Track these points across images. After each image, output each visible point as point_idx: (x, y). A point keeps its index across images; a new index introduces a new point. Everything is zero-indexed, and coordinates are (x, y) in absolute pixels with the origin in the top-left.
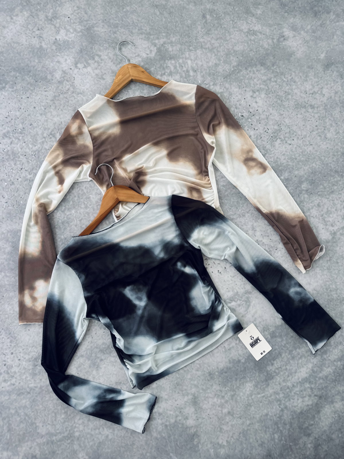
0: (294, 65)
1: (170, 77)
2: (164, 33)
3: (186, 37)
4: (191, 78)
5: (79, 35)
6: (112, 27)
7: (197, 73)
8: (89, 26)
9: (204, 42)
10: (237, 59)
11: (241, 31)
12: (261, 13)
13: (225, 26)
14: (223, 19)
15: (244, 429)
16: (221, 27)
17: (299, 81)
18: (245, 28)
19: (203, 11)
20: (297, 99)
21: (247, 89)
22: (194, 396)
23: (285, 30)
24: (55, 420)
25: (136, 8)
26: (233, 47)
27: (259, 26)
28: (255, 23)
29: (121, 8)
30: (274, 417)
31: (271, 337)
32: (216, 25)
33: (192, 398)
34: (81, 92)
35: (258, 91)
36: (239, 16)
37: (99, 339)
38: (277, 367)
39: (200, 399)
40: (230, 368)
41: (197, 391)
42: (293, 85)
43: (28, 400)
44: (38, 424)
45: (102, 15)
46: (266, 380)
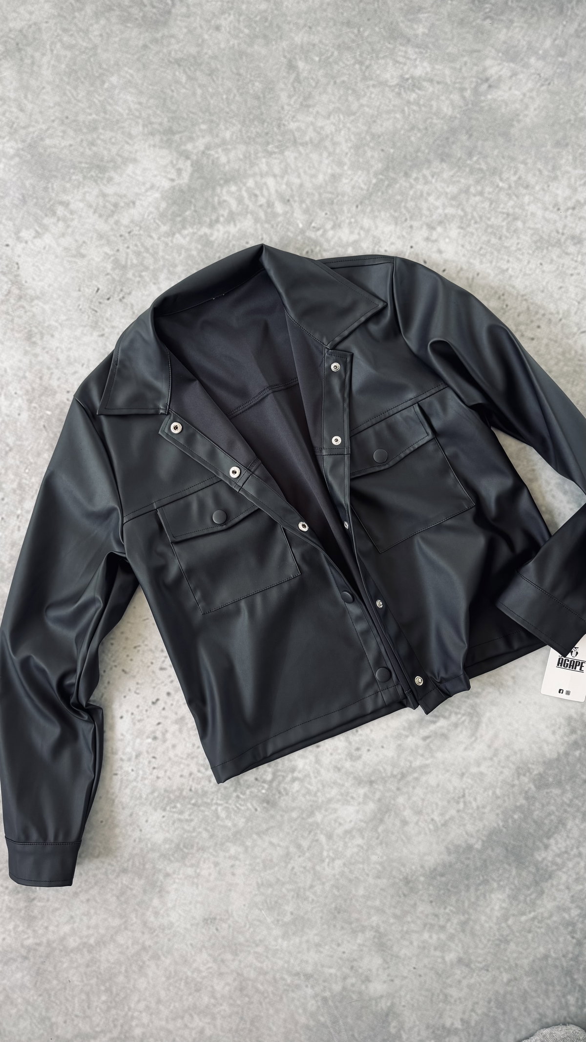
0: (522, 146)
1: (232, 225)
2: (203, 123)
3: (256, 123)
4: (280, 219)
5: (12, 163)
6: (85, 130)
7: (292, 206)
8: (32, 138)
9: (299, 129)
10: (382, 154)
11: (383, 84)
12: (426, 31)
13: (345, 78)
14: (336, 63)
15: (497, 992)
16: (335, 83)
17: (537, 183)
18: (392, 77)
19: (286, 54)
20: (539, 226)
21: (416, 224)
22: (376, 931)
23: (488, 62)
24: (89, 1007)
25: (132, 76)
26: (370, 128)
27: (425, 64)
28: (416, 59)
29: (98, 83)
30: (563, 959)
31: (536, 786)
32: (323, 80)
33: (374, 937)
34: (38, 293)
35: (440, 223)
36: (373, 50)
37: (156, 832)
38: (557, 851)
39: (391, 937)
40: (450, 866)
41: (383, 922)
42: (524, 195)
43: (25, 972)
44: (53, 1020)
45: (57, 107)
46: (537, 883)
